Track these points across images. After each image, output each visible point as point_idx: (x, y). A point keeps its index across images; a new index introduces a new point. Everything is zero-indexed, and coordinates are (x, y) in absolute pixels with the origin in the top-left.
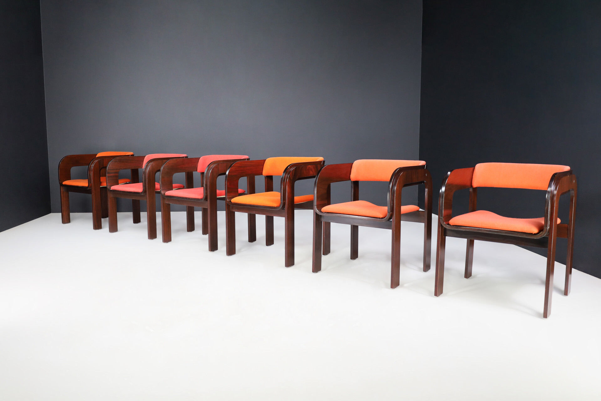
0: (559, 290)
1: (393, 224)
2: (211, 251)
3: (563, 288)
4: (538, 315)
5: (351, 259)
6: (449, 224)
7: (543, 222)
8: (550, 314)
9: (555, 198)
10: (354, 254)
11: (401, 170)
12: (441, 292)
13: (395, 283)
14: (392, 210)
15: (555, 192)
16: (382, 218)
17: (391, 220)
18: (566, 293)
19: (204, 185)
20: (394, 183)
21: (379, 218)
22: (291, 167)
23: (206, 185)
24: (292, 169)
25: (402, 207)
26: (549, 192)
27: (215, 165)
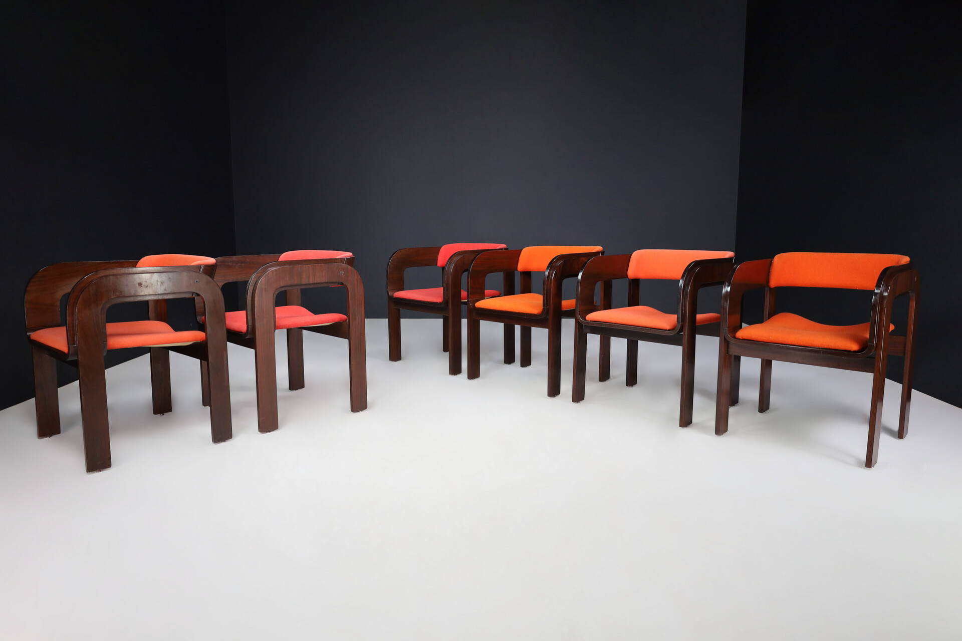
0: (890, 432)
1: (685, 339)
2: (452, 374)
3: (896, 427)
4: (859, 464)
5: (627, 385)
6: (735, 337)
7: (868, 336)
8: (876, 462)
9: (885, 302)
10: (632, 379)
11: (697, 263)
12: (726, 430)
13: (686, 420)
14: (682, 320)
15: (885, 294)
16: (669, 330)
17: (682, 333)
18: (901, 434)
19: (445, 285)
20: (687, 282)
21: (666, 330)
22: (557, 260)
23: (447, 284)
24: (559, 263)
25: (697, 315)
26: (876, 294)
27: (458, 258)
